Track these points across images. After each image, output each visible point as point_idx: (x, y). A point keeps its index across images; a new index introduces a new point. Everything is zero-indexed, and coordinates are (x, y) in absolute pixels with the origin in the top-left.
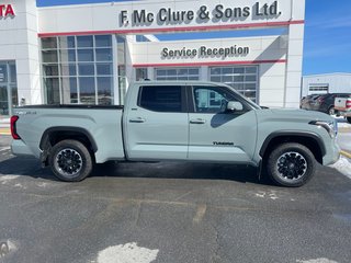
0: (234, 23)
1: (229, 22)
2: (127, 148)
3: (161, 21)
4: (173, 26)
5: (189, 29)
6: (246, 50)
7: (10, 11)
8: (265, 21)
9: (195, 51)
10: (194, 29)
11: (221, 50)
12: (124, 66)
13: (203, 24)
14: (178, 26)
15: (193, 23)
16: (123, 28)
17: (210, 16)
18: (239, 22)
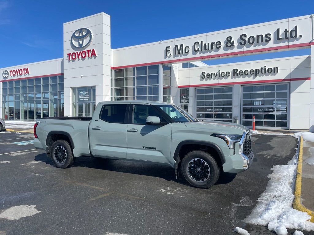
0: (257, 48)
1: (252, 48)
2: (91, 148)
3: (195, 52)
4: (205, 55)
5: (218, 56)
6: (276, 70)
7: (94, 54)
8: (286, 44)
9: (228, 73)
10: (223, 55)
11: (252, 71)
12: (169, 88)
13: (229, 51)
14: (208, 54)
15: (221, 51)
16: (167, 59)
17: (236, 44)
18: (262, 47)
